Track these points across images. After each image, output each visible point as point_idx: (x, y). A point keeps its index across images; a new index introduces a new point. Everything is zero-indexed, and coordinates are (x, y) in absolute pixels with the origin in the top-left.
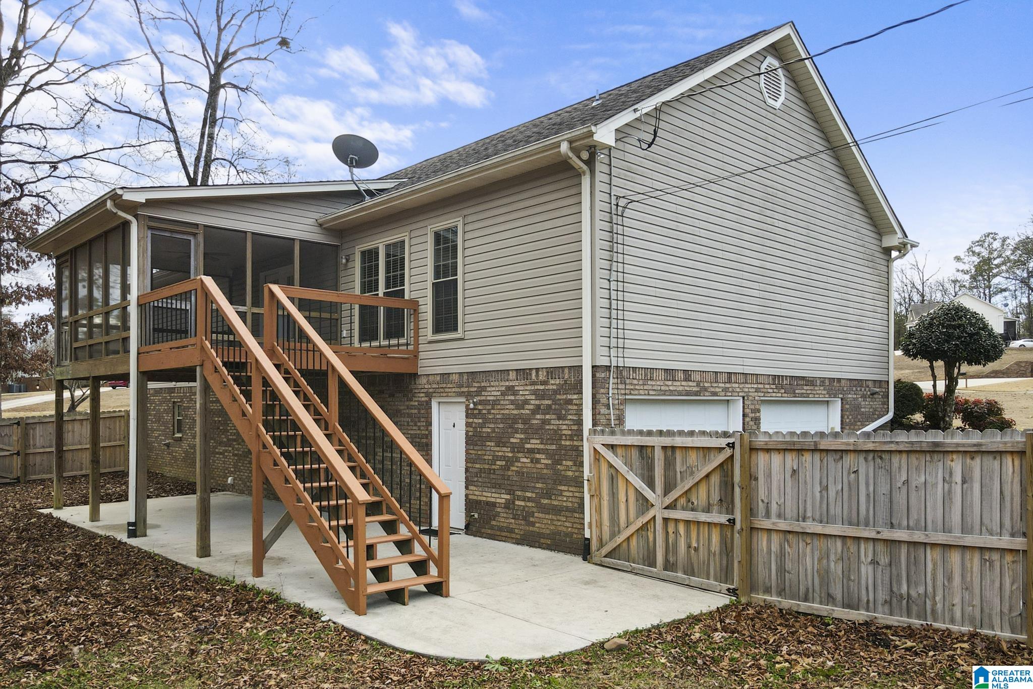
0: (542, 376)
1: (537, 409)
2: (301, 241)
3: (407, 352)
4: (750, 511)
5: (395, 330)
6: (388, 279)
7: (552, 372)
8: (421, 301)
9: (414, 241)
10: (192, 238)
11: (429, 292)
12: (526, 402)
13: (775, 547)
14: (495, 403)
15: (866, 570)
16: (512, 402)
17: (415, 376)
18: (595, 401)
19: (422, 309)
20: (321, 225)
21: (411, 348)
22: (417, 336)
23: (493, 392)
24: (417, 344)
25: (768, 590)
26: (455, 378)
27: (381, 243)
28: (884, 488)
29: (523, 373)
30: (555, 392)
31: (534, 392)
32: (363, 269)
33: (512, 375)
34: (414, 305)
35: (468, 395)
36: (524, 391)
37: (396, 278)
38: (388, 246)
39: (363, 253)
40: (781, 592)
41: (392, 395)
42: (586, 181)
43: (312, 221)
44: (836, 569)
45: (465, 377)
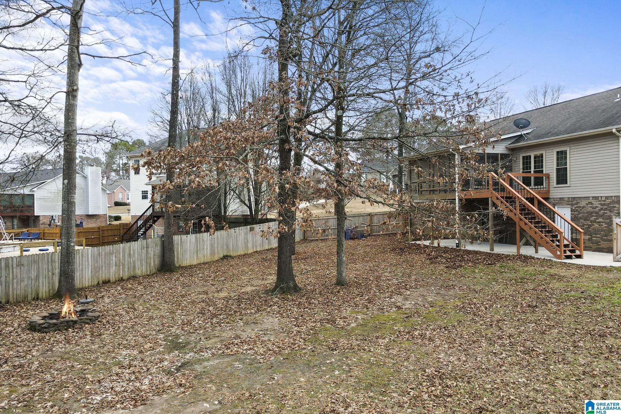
0: (603, 199)
1: (601, 209)
2: (500, 154)
3: (544, 191)
5: (539, 183)
6: (535, 166)
7: (607, 198)
8: (551, 174)
9: (547, 154)
11: (555, 171)
12: (597, 207)
14: (583, 207)
16: (591, 207)
17: (548, 198)
21: (546, 189)
22: (549, 185)
23: (583, 204)
24: (549, 188)
26: (566, 199)
27: (532, 154)
29: (595, 198)
30: (609, 204)
31: (600, 204)
32: (524, 162)
33: (591, 198)
34: (548, 176)
35: (572, 205)
36: (596, 203)
37: (539, 166)
38: (535, 155)
39: (524, 157)
45: (571, 199)
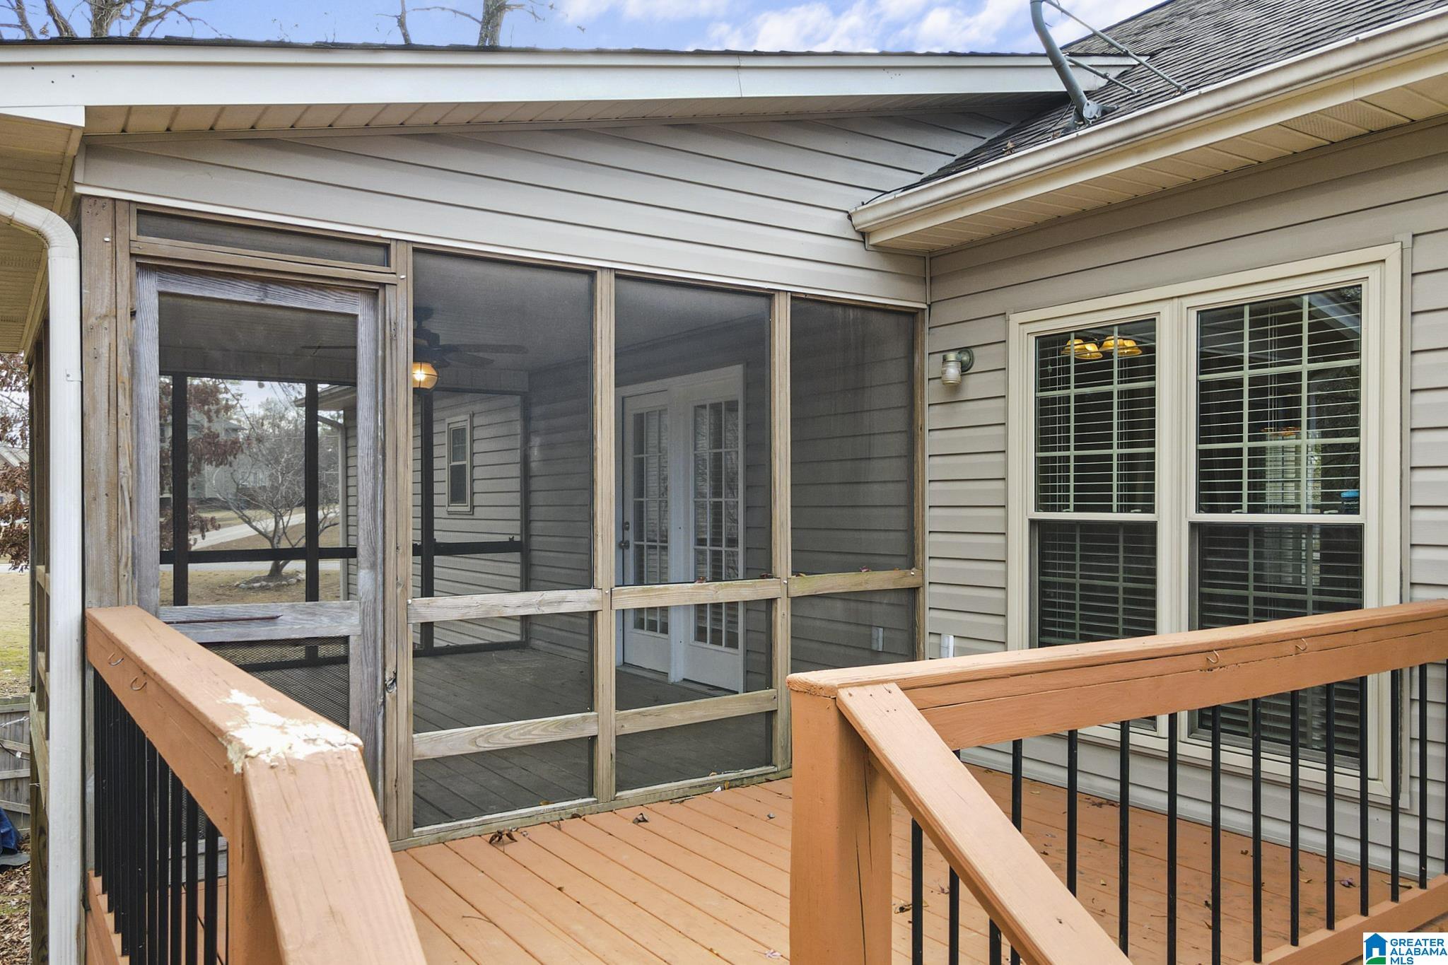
2: (795, 298)
10: (358, 307)
20: (864, 235)
43: (834, 222)
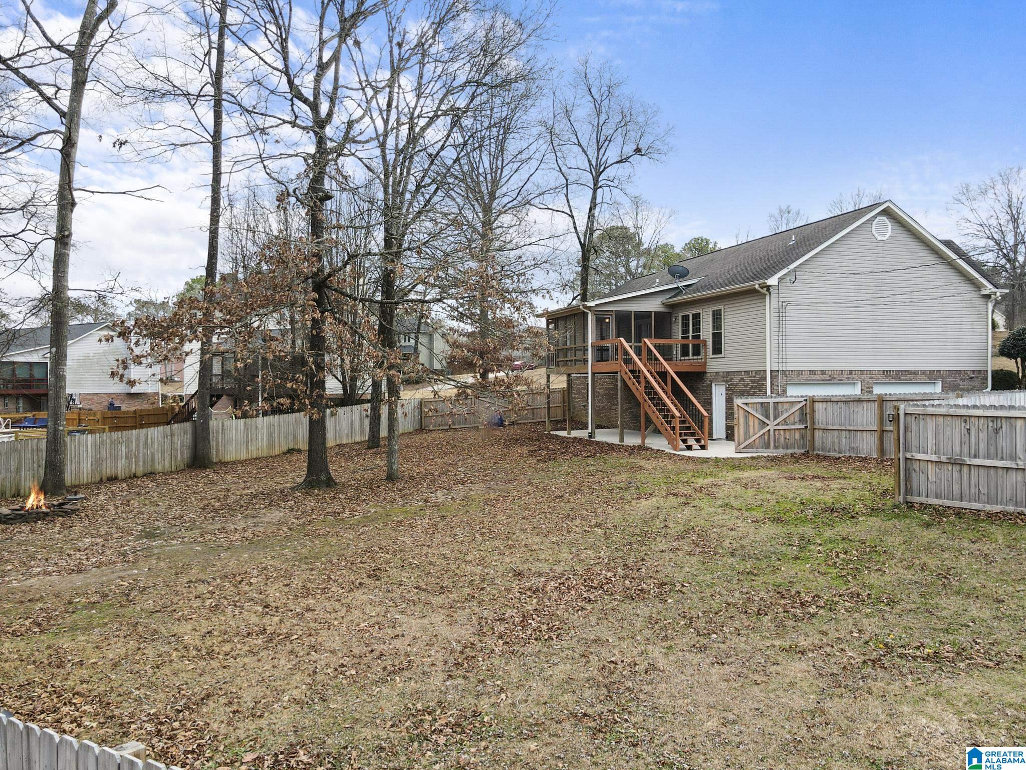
0: (754, 374)
1: (752, 387)
2: (654, 312)
3: (701, 362)
4: (813, 423)
5: (697, 352)
6: (693, 329)
7: (757, 372)
8: (707, 340)
9: (704, 313)
10: (610, 316)
11: (711, 336)
12: (748, 384)
13: (821, 436)
14: (737, 385)
15: (844, 440)
16: (743, 384)
17: (705, 373)
18: (772, 384)
19: (708, 343)
20: (663, 304)
21: (703, 360)
22: (706, 355)
23: (736, 381)
24: (706, 359)
25: (819, 450)
26: (721, 374)
27: (690, 312)
28: (848, 413)
29: (747, 372)
30: (758, 380)
31: (751, 381)
32: (682, 324)
33: (743, 373)
34: (705, 341)
35: (726, 381)
36: (747, 380)
37: (697, 329)
38: (693, 315)
39: (683, 316)
40: (822, 450)
41: (696, 381)
42: (768, 298)
43: (660, 303)
44: (836, 440)
45: (725, 374)
